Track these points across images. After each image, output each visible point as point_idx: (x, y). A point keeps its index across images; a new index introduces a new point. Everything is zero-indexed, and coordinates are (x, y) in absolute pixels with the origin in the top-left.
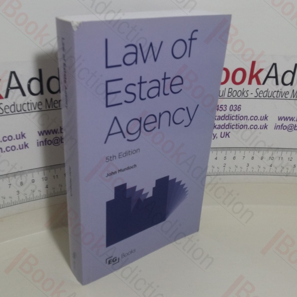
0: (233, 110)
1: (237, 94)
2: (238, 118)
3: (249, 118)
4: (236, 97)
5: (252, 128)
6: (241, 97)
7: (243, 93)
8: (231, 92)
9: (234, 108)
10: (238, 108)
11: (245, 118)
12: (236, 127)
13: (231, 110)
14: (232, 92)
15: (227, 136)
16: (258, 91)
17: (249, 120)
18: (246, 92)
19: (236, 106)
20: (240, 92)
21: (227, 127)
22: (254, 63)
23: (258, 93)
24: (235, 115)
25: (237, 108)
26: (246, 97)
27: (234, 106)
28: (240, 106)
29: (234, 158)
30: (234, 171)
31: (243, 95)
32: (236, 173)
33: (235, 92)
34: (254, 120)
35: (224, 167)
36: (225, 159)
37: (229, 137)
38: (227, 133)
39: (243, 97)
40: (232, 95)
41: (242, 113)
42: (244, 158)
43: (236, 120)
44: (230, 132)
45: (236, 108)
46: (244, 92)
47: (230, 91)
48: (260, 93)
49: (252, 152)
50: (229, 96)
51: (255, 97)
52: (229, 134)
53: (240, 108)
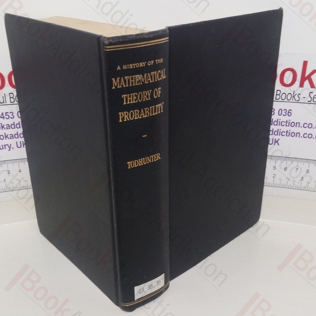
0: (282, 115)
1: (286, 97)
2: (288, 124)
3: (301, 125)
4: (286, 100)
5: (306, 137)
6: (291, 101)
7: (294, 97)
8: (279, 95)
9: (284, 113)
10: (289, 113)
11: (296, 124)
12: (287, 134)
13: (280, 114)
14: (281, 95)
15: (276, 143)
16: (312, 95)
17: (301, 127)
18: (297, 95)
19: (285, 111)
20: (289, 96)
21: (276, 133)
22: (305, 63)
23: (312, 98)
24: (285, 121)
25: (287, 112)
26: (297, 101)
27: (283, 110)
28: (290, 111)
29: (285, 169)
30: (285, 183)
31: (294, 99)
32: (288, 187)
33: (284, 95)
34: (307, 128)
35: (273, 177)
36: (274, 168)
37: (278, 145)
38: (276, 140)
39: (294, 101)
40: (280, 98)
41: (293, 119)
42: (297, 170)
43: (286, 126)
44: (279, 139)
45: (285, 112)
46: (294, 95)
47: (278, 93)
48: (314, 98)
49: (306, 164)
50: (277, 98)
51: (308, 101)
52: (279, 142)
53: (290, 112)
